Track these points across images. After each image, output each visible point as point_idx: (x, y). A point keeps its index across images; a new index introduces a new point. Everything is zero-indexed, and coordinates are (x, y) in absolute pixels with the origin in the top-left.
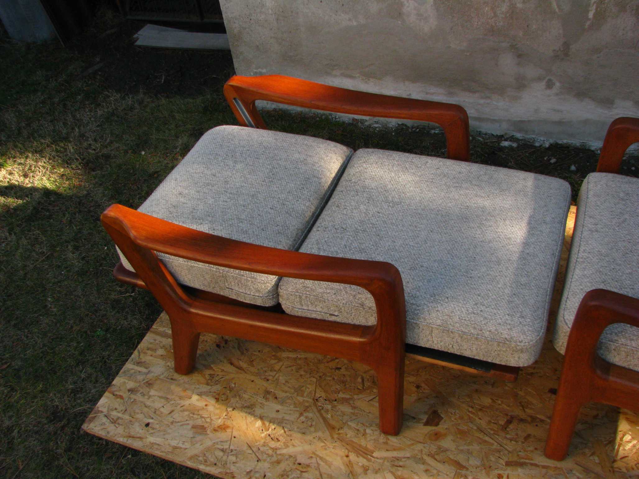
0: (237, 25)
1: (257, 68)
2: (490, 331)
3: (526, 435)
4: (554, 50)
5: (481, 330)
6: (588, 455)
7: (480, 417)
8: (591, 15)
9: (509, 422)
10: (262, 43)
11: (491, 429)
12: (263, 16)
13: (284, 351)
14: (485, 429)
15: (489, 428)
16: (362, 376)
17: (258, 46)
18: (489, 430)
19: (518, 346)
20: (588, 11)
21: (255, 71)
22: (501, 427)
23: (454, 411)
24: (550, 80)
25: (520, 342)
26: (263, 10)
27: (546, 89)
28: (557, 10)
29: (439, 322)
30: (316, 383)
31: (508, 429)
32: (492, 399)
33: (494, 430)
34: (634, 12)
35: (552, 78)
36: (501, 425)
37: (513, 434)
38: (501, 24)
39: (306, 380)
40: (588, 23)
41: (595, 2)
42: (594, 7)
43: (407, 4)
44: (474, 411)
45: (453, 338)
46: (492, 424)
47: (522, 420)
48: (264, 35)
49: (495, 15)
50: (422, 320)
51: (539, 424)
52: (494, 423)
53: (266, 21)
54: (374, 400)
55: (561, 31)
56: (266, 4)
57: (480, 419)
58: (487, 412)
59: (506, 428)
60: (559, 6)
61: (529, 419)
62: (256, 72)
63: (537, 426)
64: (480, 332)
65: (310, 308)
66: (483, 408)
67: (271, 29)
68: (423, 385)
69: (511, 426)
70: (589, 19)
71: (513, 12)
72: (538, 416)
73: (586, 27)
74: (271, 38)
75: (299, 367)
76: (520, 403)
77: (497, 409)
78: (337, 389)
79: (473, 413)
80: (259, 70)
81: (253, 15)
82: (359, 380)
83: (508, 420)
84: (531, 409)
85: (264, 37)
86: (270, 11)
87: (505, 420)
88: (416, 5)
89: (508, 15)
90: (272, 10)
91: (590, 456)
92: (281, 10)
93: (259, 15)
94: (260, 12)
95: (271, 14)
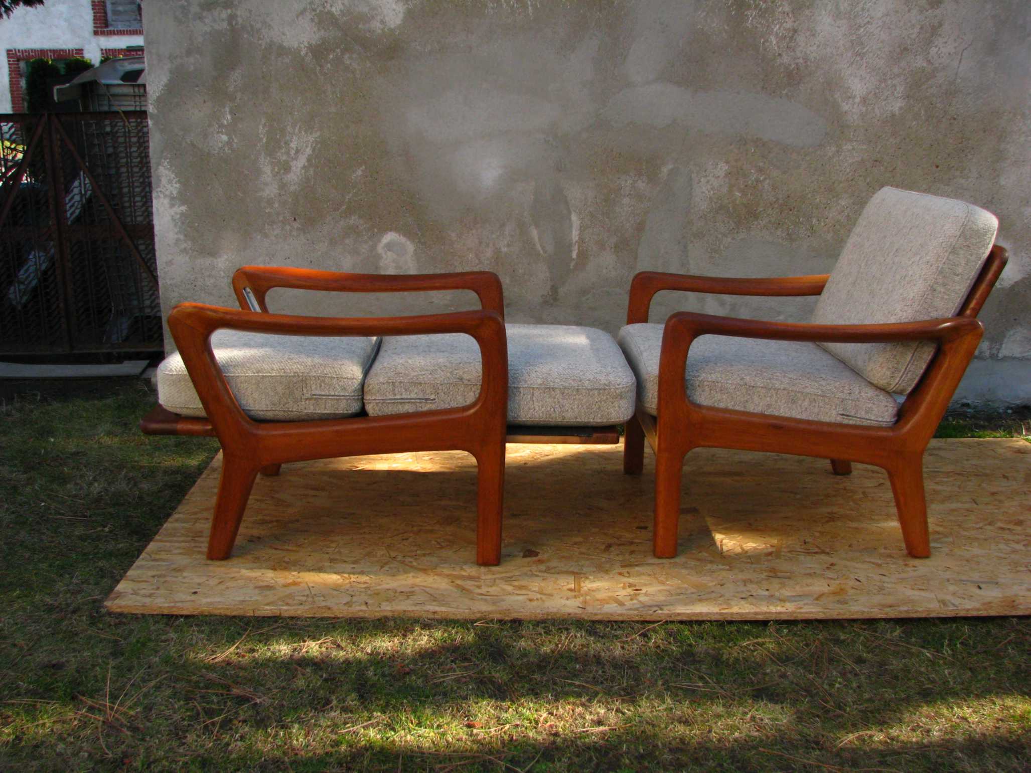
0: (176, 294)
2: (589, 380)
3: (630, 551)
4: (542, 296)
5: (580, 381)
7: (577, 547)
8: (574, 255)
9: (609, 547)
11: (594, 552)
12: (212, 281)
13: (335, 536)
14: (587, 553)
18: (592, 553)
19: (617, 389)
20: (571, 251)
23: (548, 548)
25: (618, 385)
28: (541, 252)
29: (539, 381)
30: (386, 549)
32: (583, 538)
33: (597, 553)
34: (613, 250)
36: (602, 549)
37: (617, 552)
39: (373, 549)
40: (573, 264)
41: (576, 242)
42: (577, 247)
44: (569, 546)
45: (554, 398)
46: (592, 550)
47: (620, 545)
50: (523, 383)
51: (638, 544)
53: (215, 286)
55: (548, 274)
58: (582, 544)
59: (608, 550)
60: (543, 248)
61: (627, 543)
63: (637, 546)
64: (580, 383)
65: (404, 396)
66: (577, 543)
69: (612, 549)
70: (573, 260)
72: (635, 541)
73: (571, 267)
75: (359, 543)
76: (613, 537)
77: (592, 542)
78: (412, 550)
81: (199, 279)
82: (434, 543)
83: (607, 546)
84: (626, 538)
87: (605, 546)
88: (395, 256)
90: (224, 273)
93: (206, 279)
94: (209, 276)
95: (223, 277)
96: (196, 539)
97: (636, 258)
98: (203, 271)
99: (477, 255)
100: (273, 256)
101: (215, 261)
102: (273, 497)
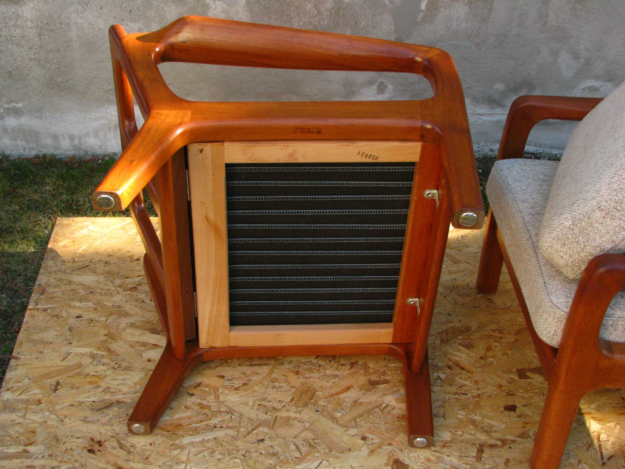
1: (9, 102)
3: (504, 461)
6: (576, 464)
7: (447, 454)
8: (423, 6)
9: (481, 451)
10: (17, 68)
11: (466, 464)
12: (18, 31)
13: (183, 437)
14: (459, 464)
15: (463, 463)
16: (293, 442)
17: (10, 72)
18: (464, 466)
20: (420, 2)
21: (6, 106)
22: (475, 459)
23: (416, 455)
24: (382, 84)
26: (19, 22)
27: (378, 94)
28: (389, 4)
30: (242, 464)
31: (482, 459)
32: (450, 432)
33: (470, 464)
35: (385, 81)
36: (474, 457)
37: (491, 463)
38: (326, 22)
39: (227, 463)
40: (421, 15)
43: (214, 7)
44: (437, 449)
46: (464, 458)
47: (492, 446)
48: (20, 56)
49: (320, 13)
51: (511, 446)
52: (465, 456)
53: (23, 37)
54: (321, 465)
55: (392, 27)
56: (23, 14)
57: (448, 456)
58: (452, 446)
59: (480, 459)
61: (499, 443)
62: (8, 109)
63: (510, 448)
66: (446, 443)
67: (31, 48)
68: (368, 435)
69: (485, 455)
70: (422, 11)
71: (339, 8)
72: (507, 437)
73: (419, 19)
74: (31, 60)
75: (211, 450)
76: (482, 428)
77: (461, 442)
78: (271, 464)
79: (438, 452)
80: (12, 104)
81: (4, 29)
82: (292, 447)
83: (478, 450)
84: (496, 431)
85: (20, 59)
86: (30, 24)
87: (476, 450)
89: (333, 11)
90: (32, 22)
91: (578, 465)
92: (45, 21)
93: (12, 29)
94: (15, 25)
95: (31, 28)
96: (30, 448)
97: (490, 10)
98: (7, 20)
99: (316, 6)
100: (87, 4)
101: (19, 9)
102: (110, 351)
